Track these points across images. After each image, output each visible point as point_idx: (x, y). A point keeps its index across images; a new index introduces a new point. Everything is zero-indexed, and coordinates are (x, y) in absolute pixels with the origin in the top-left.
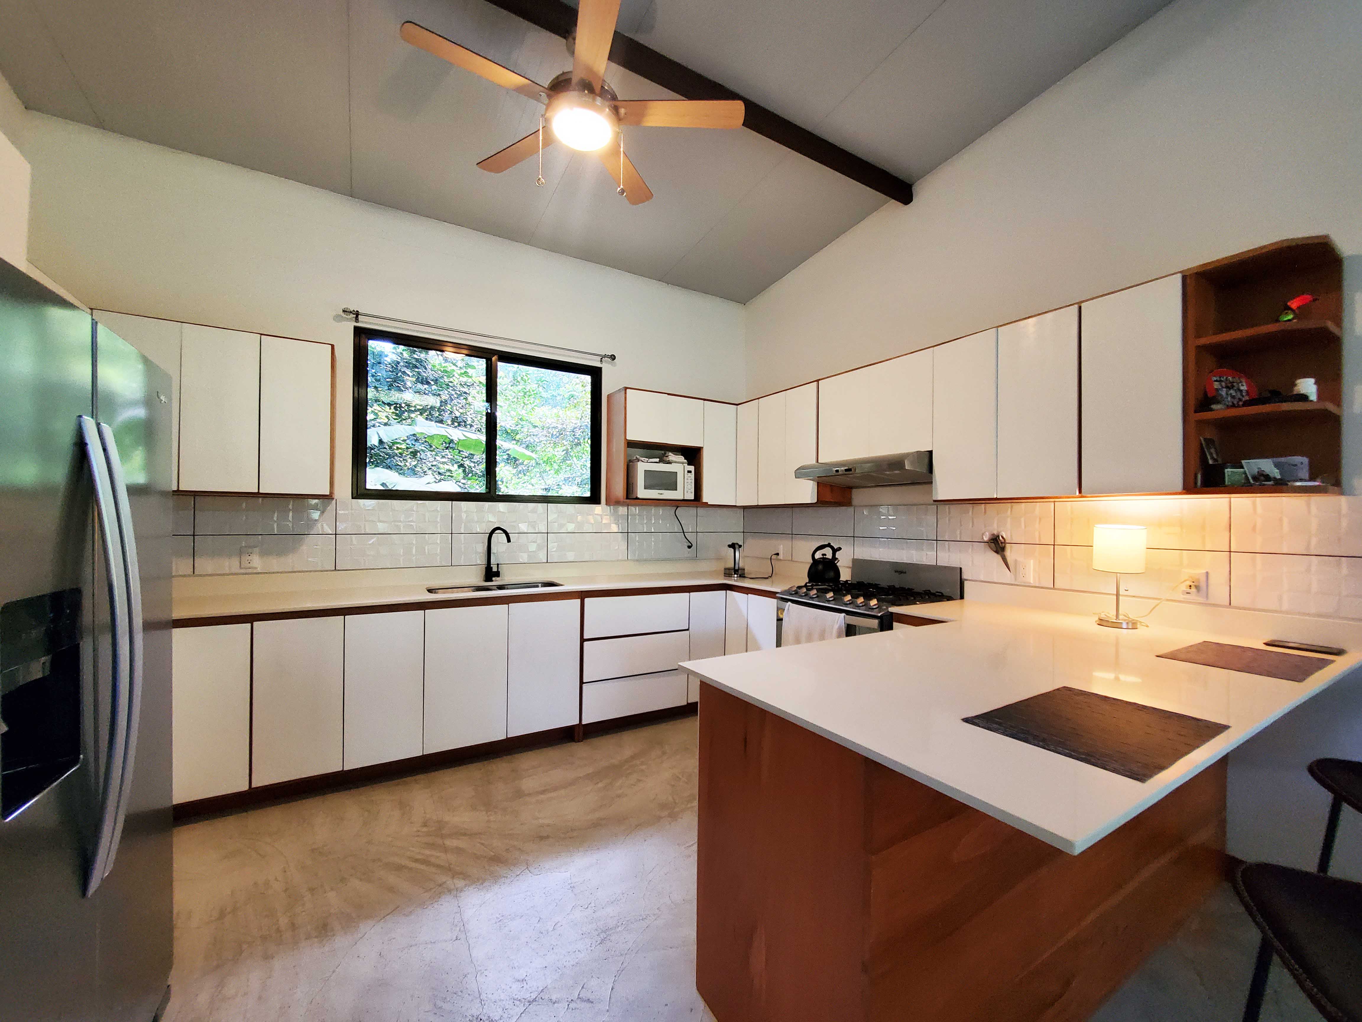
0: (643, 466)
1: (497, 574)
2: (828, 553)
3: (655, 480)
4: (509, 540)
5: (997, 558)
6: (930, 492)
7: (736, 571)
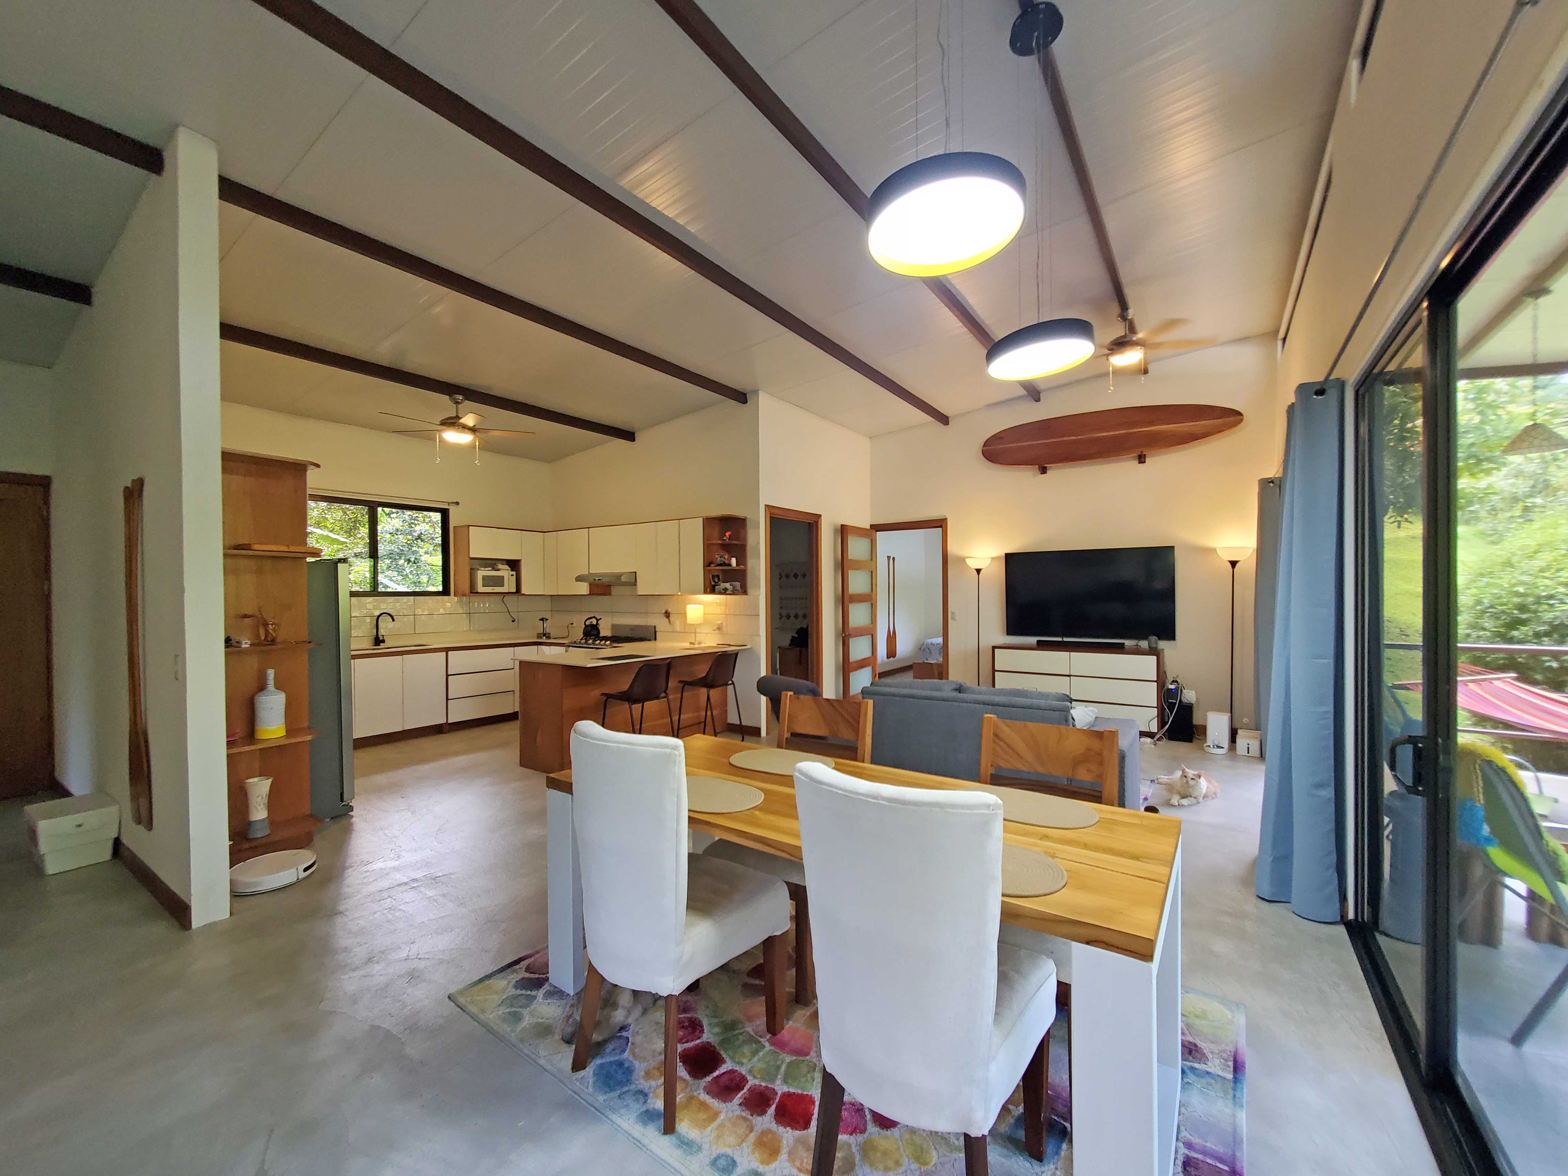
0: (481, 573)
1: (383, 641)
2: (594, 622)
3: (488, 581)
4: (393, 620)
5: (667, 620)
6: (636, 590)
7: (544, 635)
